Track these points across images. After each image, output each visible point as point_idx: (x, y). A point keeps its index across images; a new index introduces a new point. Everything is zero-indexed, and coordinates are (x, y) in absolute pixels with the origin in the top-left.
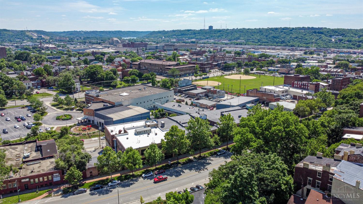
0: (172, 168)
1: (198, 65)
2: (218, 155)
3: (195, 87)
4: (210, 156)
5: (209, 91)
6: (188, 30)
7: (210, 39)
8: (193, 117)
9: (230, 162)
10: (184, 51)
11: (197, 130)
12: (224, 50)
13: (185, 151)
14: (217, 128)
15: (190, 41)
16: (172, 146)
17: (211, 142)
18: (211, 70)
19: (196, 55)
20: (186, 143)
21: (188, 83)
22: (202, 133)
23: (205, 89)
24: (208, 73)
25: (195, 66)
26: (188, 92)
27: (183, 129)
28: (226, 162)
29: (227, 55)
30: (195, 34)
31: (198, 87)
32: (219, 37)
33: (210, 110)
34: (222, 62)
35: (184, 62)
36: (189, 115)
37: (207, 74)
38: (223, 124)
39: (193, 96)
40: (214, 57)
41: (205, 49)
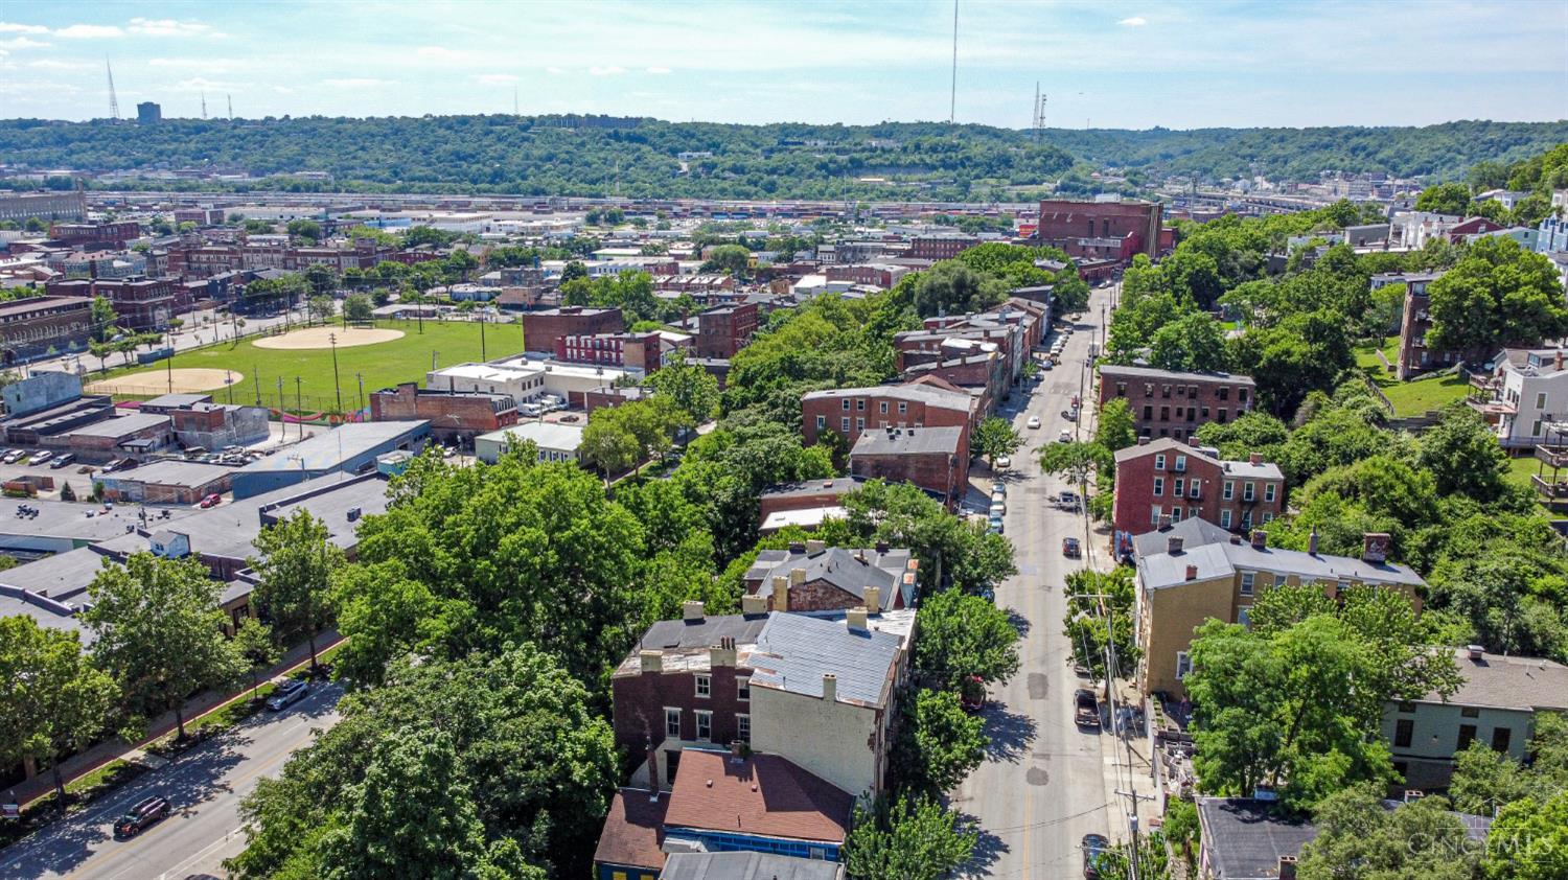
0: (32, 837)
1: (106, 295)
2: (272, 710)
3: (105, 409)
4: (235, 722)
5: (185, 415)
6: (23, 124)
7: (156, 169)
8: (116, 556)
9: (337, 729)
10: (13, 228)
11: (147, 617)
12: (235, 218)
13: (94, 733)
14: (250, 588)
15: (40, 178)
16: (15, 722)
17: (230, 658)
18: (178, 317)
19: (88, 249)
20: (94, 692)
21: (59, 392)
22: (178, 626)
23: (162, 410)
24: (167, 331)
25: (86, 304)
26: (67, 434)
27: (68, 625)
28: (318, 732)
29: (252, 241)
30: (62, 140)
31: (121, 406)
32: (198, 155)
33: (207, 506)
34: (234, 272)
35: (22, 284)
36: (91, 547)
37: (164, 338)
38: (279, 563)
39: (97, 454)
40: (189, 252)
41: (136, 214)
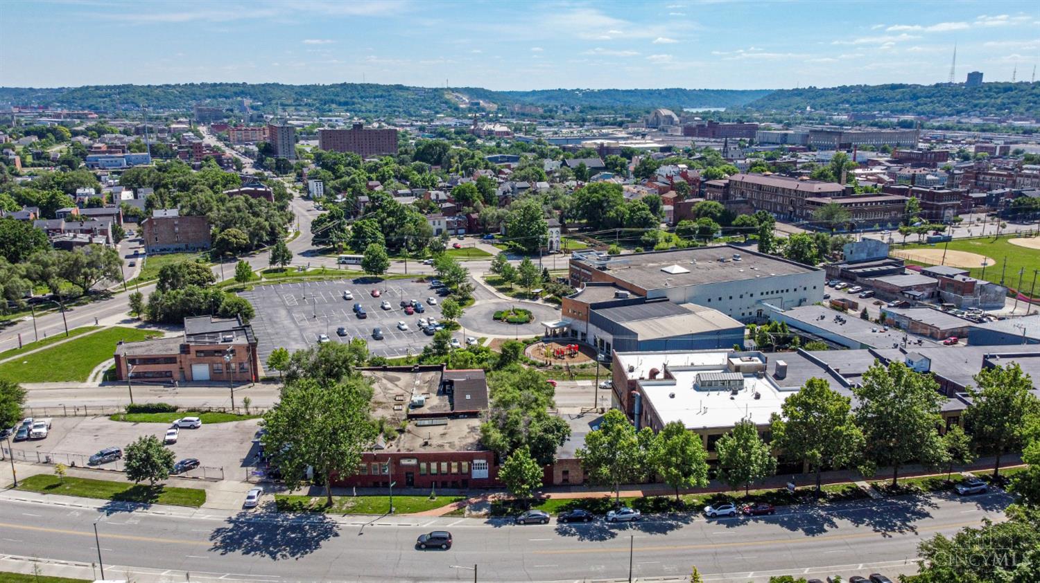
0: (797, 506)
1: (917, 197)
2: (957, 493)
3: (899, 267)
4: (931, 490)
5: (948, 282)
6: (893, 87)
7: (969, 116)
8: (883, 360)
9: (1002, 526)
10: (873, 151)
11: (892, 404)
12: (1017, 152)
13: (845, 462)
14: (964, 407)
15: (895, 120)
16: (805, 439)
17: (938, 448)
18: (960, 216)
19: (913, 166)
20: (851, 438)
21: (875, 252)
22: (910, 416)
23: (934, 275)
24: (951, 224)
25: (904, 201)
26: (873, 279)
27: (846, 393)
28: (988, 523)
29: (1027, 169)
30: (915, 97)
31: (909, 267)
32: (1002, 107)
33: (946, 344)
34: (1007, 190)
35: (870, 185)
36: (871, 351)
37: (947, 229)
38: (989, 396)
39: (887, 295)
40: (979, 173)
41: (948, 146)
